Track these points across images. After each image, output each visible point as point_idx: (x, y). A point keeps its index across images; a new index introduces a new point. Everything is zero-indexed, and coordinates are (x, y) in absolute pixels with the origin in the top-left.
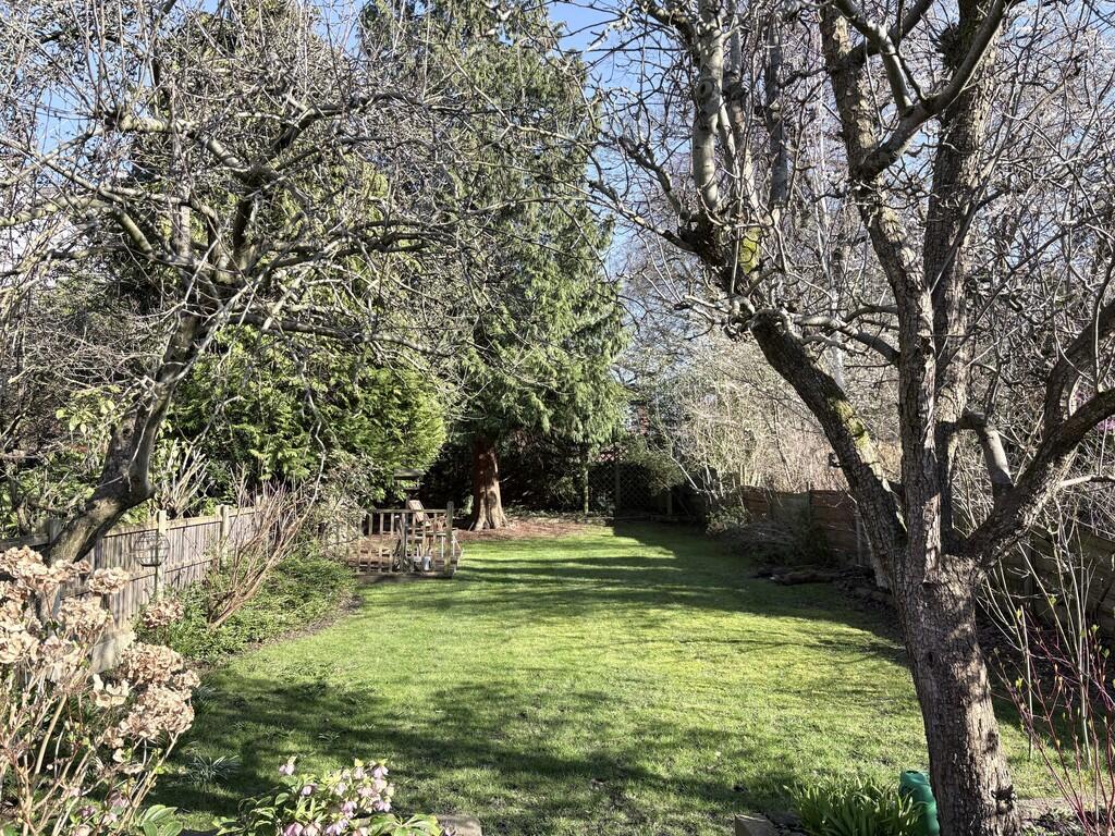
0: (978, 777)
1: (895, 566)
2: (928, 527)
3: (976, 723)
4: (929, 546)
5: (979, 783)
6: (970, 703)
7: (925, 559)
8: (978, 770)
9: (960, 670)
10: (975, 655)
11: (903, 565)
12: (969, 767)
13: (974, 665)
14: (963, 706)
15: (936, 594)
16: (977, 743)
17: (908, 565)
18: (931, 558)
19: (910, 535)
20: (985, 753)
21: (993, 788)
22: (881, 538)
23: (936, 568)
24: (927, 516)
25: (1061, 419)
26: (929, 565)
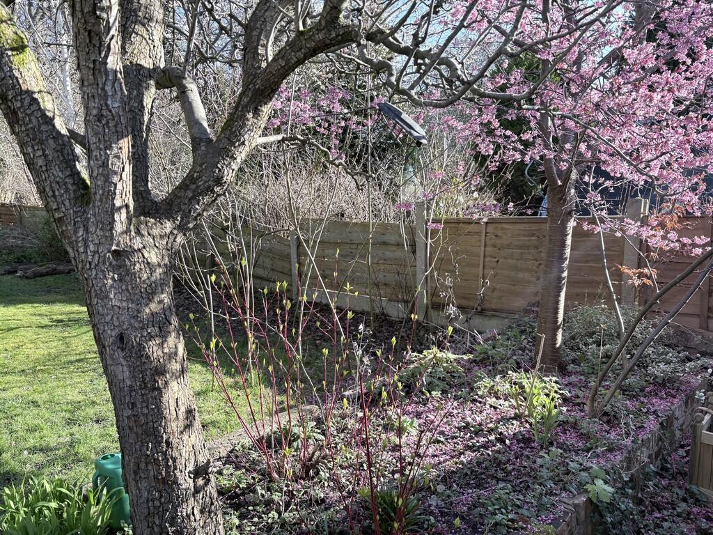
0: (174, 461)
1: (76, 232)
2: (115, 179)
3: (173, 403)
4: (118, 203)
5: (175, 468)
6: (166, 383)
7: (114, 220)
8: (175, 454)
9: (155, 348)
10: (172, 327)
11: (86, 230)
12: (165, 454)
13: (171, 340)
14: (159, 389)
15: (128, 263)
16: (174, 425)
17: (92, 229)
18: (121, 218)
19: (93, 190)
20: (182, 432)
21: (191, 468)
22: (54, 196)
23: (127, 231)
24: (115, 164)
25: (260, 67)
26: (119, 227)
